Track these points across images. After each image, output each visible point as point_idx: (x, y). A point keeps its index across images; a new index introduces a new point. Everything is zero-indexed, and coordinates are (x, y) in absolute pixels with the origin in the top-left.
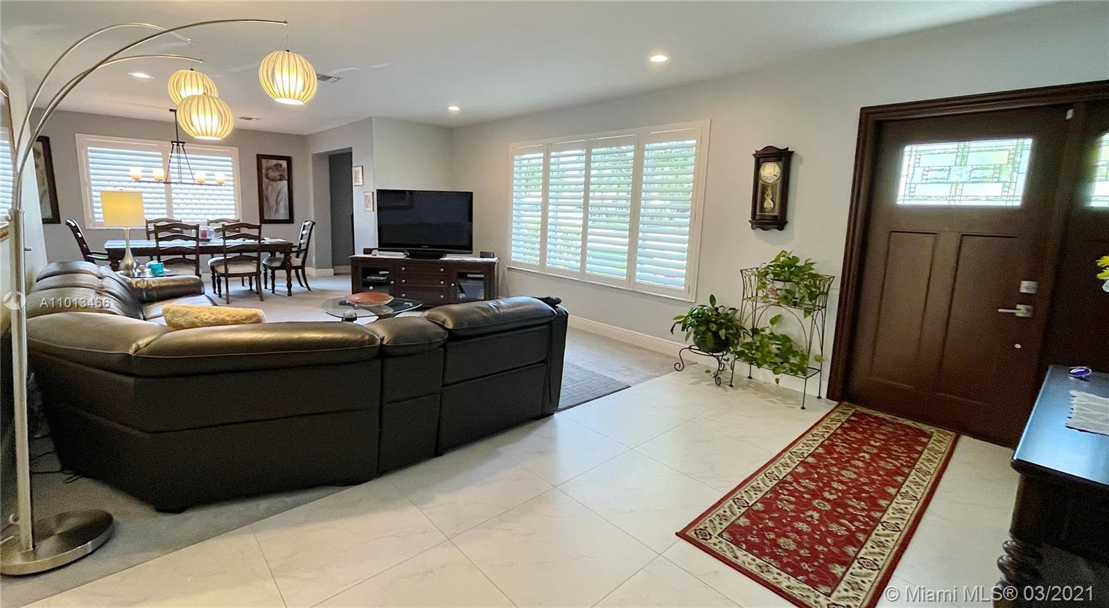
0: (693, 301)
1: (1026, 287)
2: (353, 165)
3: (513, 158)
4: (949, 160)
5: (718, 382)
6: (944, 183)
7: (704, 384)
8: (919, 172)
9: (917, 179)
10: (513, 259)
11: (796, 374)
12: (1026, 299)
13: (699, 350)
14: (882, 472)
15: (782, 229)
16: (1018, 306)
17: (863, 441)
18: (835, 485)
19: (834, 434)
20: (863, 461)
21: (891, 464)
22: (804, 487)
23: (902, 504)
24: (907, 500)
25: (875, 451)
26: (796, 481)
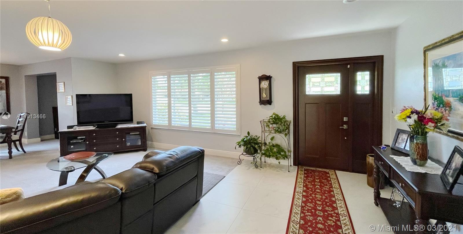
0: (240, 135)
1: (345, 119)
2: (57, 82)
3: (151, 78)
4: (319, 80)
5: (257, 167)
6: (319, 87)
7: (251, 168)
8: (311, 84)
9: (311, 86)
10: (153, 124)
11: (284, 159)
12: (346, 123)
13: (247, 154)
14: (326, 192)
15: (270, 104)
16: (344, 125)
17: (314, 181)
18: (318, 202)
19: (304, 180)
20: (319, 189)
21: (327, 188)
22: (310, 207)
23: (339, 204)
24: (340, 202)
25: (319, 184)
26: (306, 205)
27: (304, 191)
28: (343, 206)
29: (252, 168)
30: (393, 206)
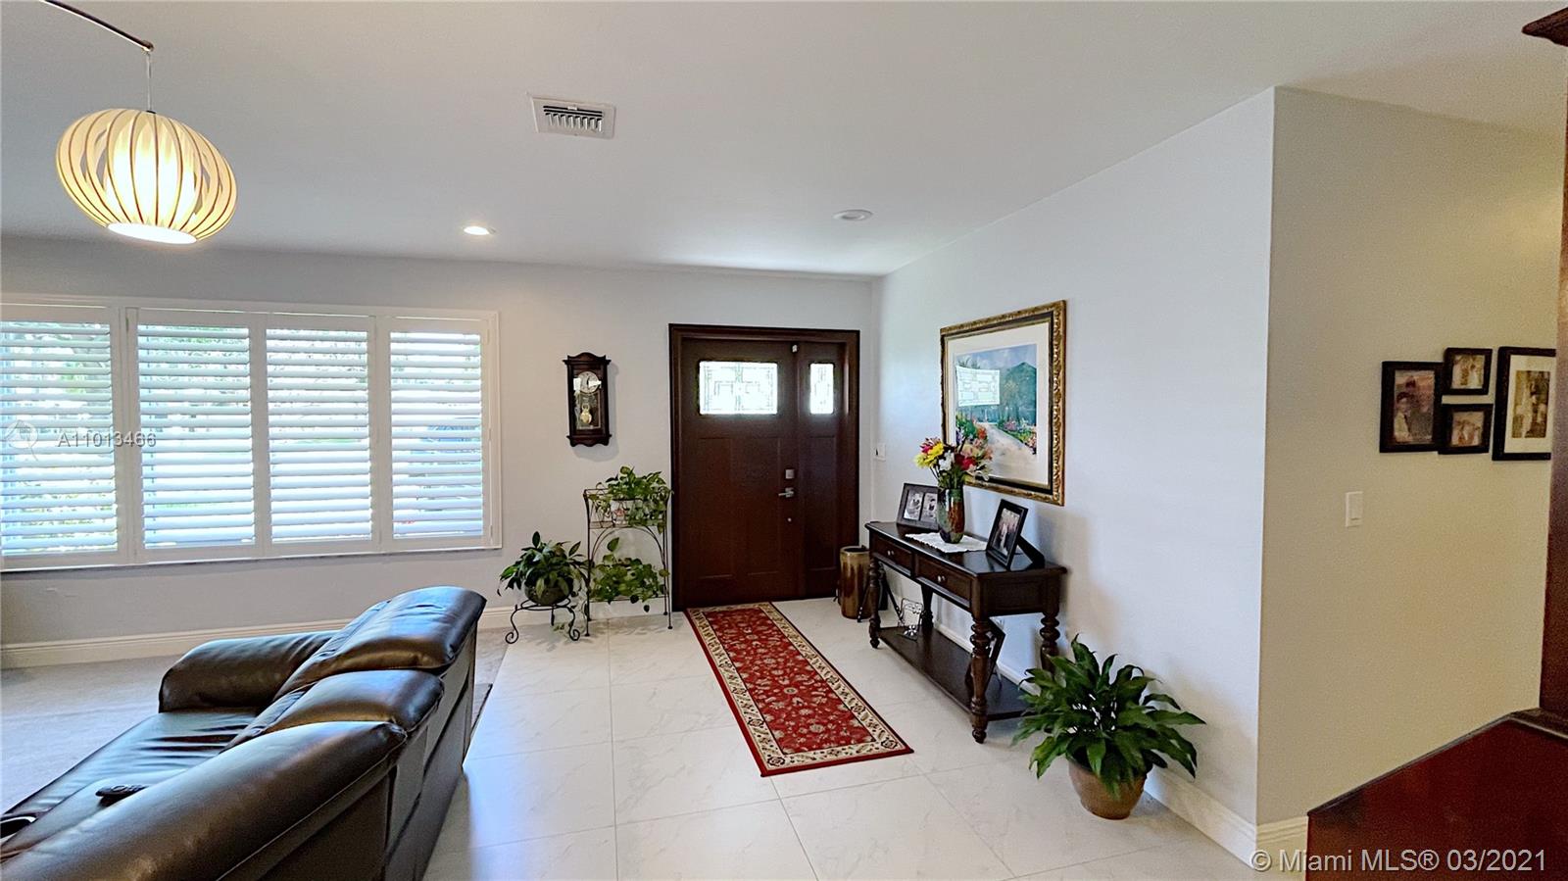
0: (500, 546)
1: (788, 473)
5: (574, 637)
7: (560, 644)
12: (789, 484)
13: (536, 606)
14: (779, 649)
15: (606, 443)
16: (787, 489)
17: (741, 634)
18: (775, 673)
19: (719, 638)
20: (761, 647)
21: (774, 641)
22: (765, 686)
23: (815, 663)
24: (814, 660)
25: (756, 637)
26: (755, 684)
27: (733, 660)
28: (823, 665)
29: (563, 644)
30: (905, 637)
